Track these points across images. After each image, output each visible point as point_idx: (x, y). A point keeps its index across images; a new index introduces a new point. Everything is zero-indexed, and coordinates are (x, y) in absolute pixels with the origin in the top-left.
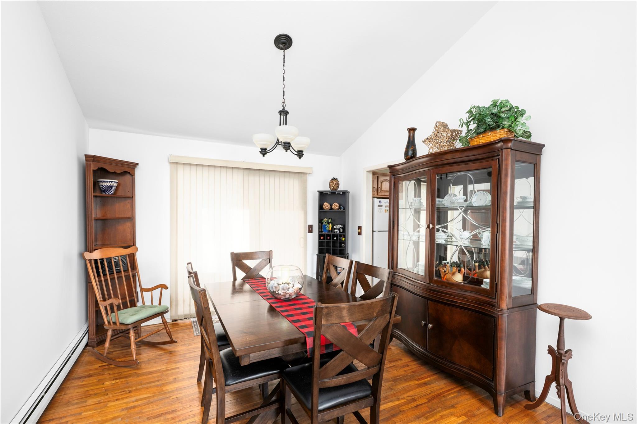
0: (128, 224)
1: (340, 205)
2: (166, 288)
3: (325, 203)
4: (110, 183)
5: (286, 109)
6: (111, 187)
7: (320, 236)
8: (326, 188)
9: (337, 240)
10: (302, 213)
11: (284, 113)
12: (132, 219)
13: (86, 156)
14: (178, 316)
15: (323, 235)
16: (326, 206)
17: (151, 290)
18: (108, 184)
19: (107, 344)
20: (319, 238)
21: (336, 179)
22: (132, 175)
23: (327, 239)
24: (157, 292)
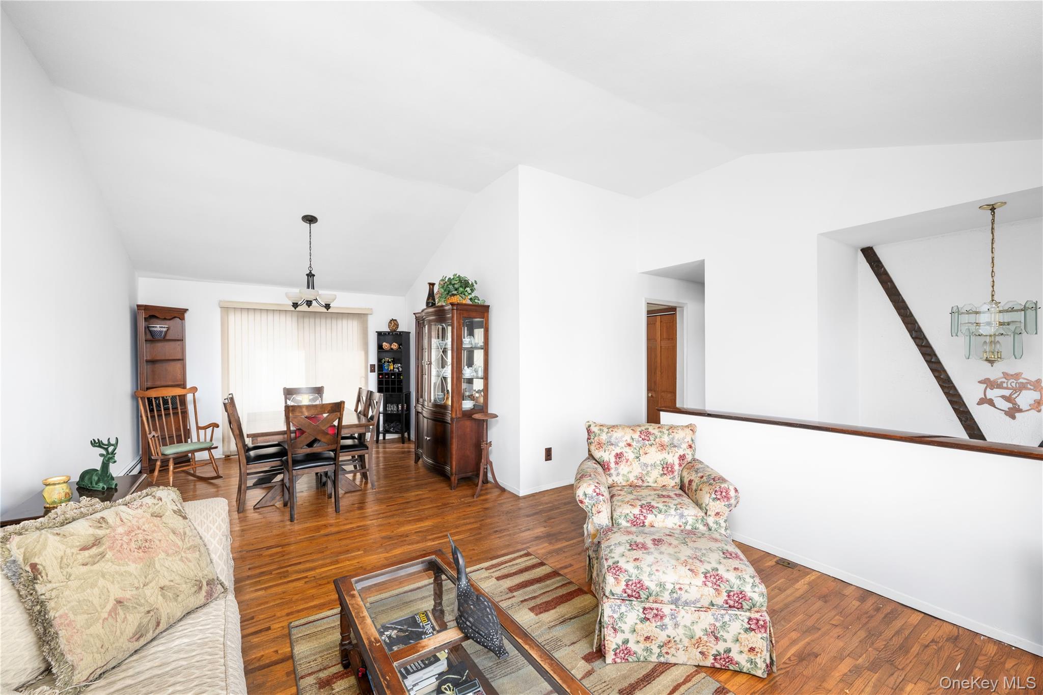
0: (178, 365)
1: (399, 345)
2: (217, 426)
3: (384, 343)
4: (159, 327)
5: (313, 272)
6: (161, 332)
7: (379, 375)
8: (386, 329)
9: (395, 378)
10: (363, 353)
11: (310, 275)
12: (182, 360)
13: (138, 306)
14: (231, 452)
15: (382, 374)
16: (386, 345)
17: (205, 428)
18: (159, 329)
19: (156, 473)
20: (379, 377)
21: (396, 320)
22: (182, 318)
23: (385, 378)
24: (209, 430)
